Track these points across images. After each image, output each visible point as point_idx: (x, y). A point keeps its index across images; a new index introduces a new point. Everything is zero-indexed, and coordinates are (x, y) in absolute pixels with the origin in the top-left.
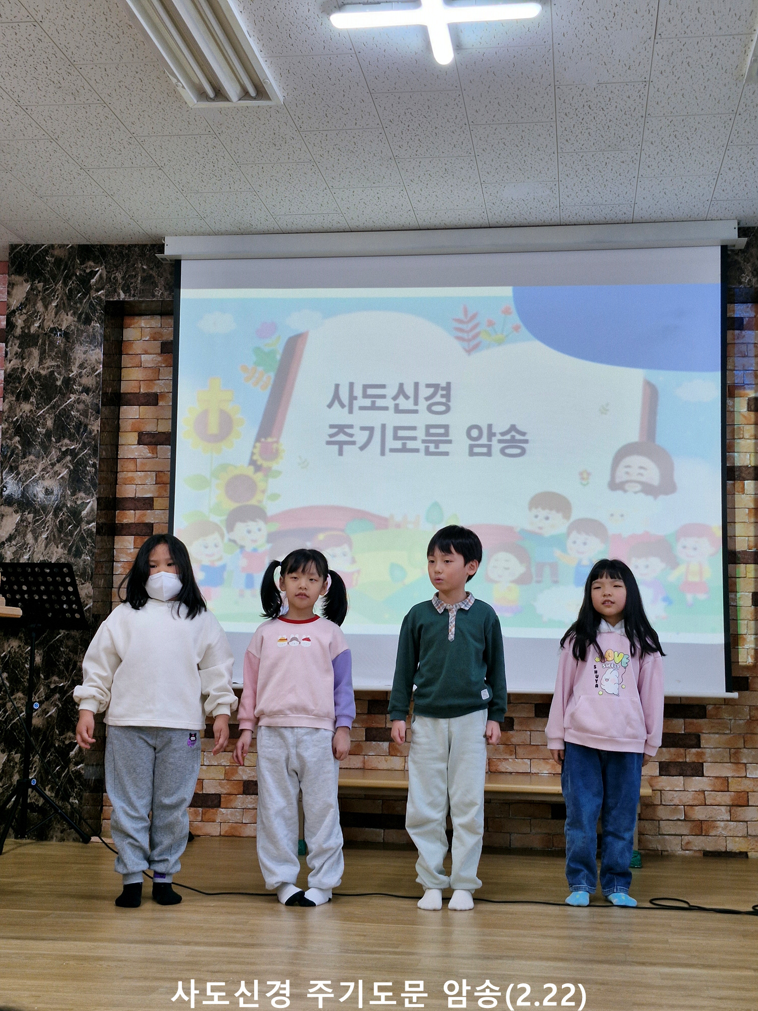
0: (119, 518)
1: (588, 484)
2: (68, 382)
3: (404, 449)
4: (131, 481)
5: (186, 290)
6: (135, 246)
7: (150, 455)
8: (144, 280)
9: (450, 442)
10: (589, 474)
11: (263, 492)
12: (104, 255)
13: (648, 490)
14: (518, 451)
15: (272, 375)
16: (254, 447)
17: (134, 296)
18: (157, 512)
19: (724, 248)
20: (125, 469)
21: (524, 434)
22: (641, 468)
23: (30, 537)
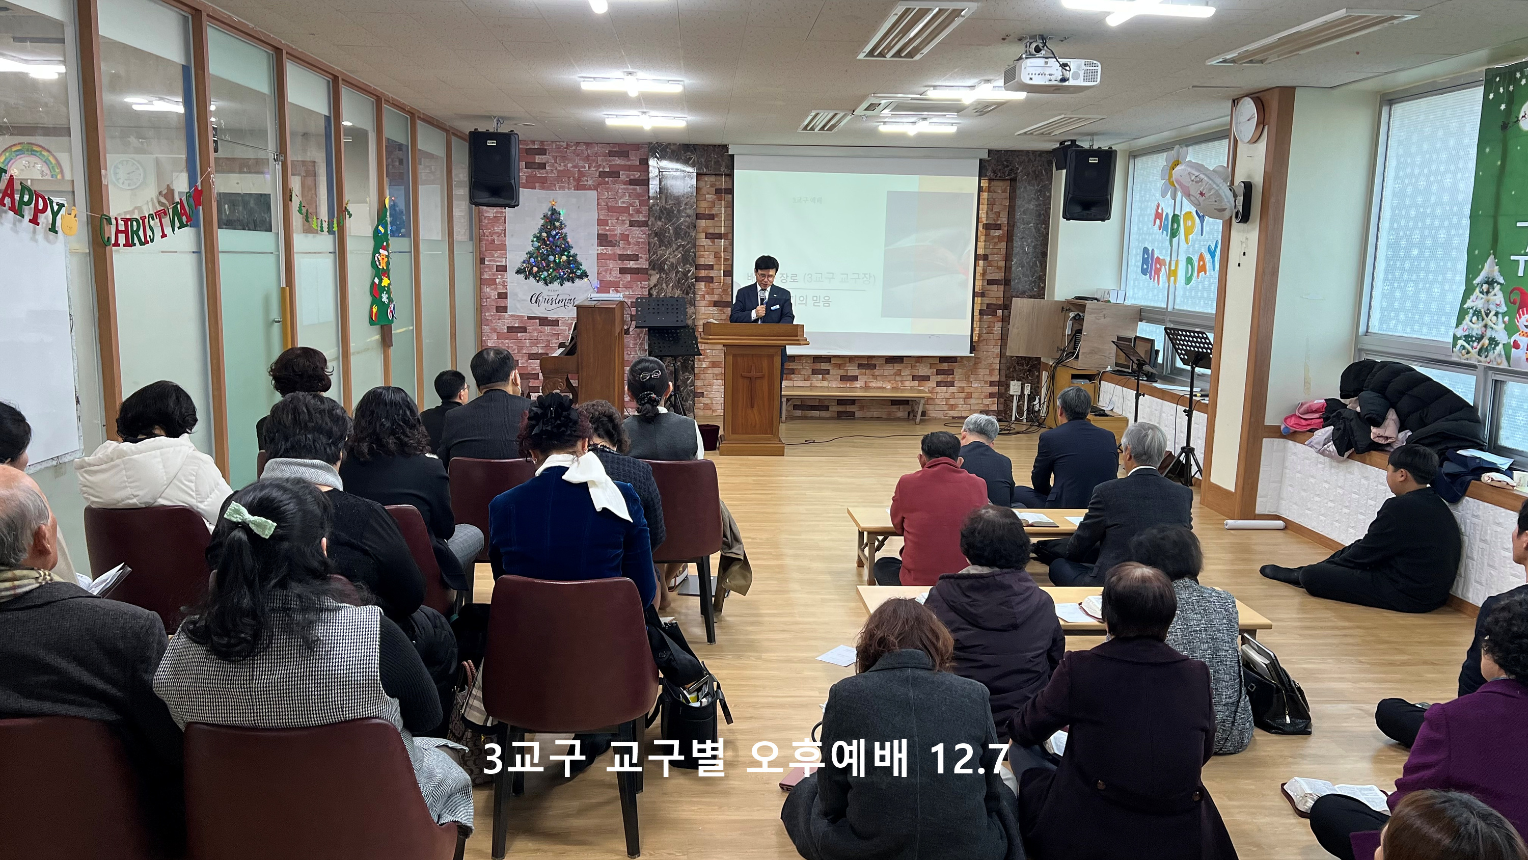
0: (698, 274)
2: (679, 211)
4: (703, 256)
5: (736, 170)
7: (711, 244)
8: (715, 163)
12: (695, 149)
17: (710, 170)
19: (981, 160)
20: (700, 250)
23: (664, 285)
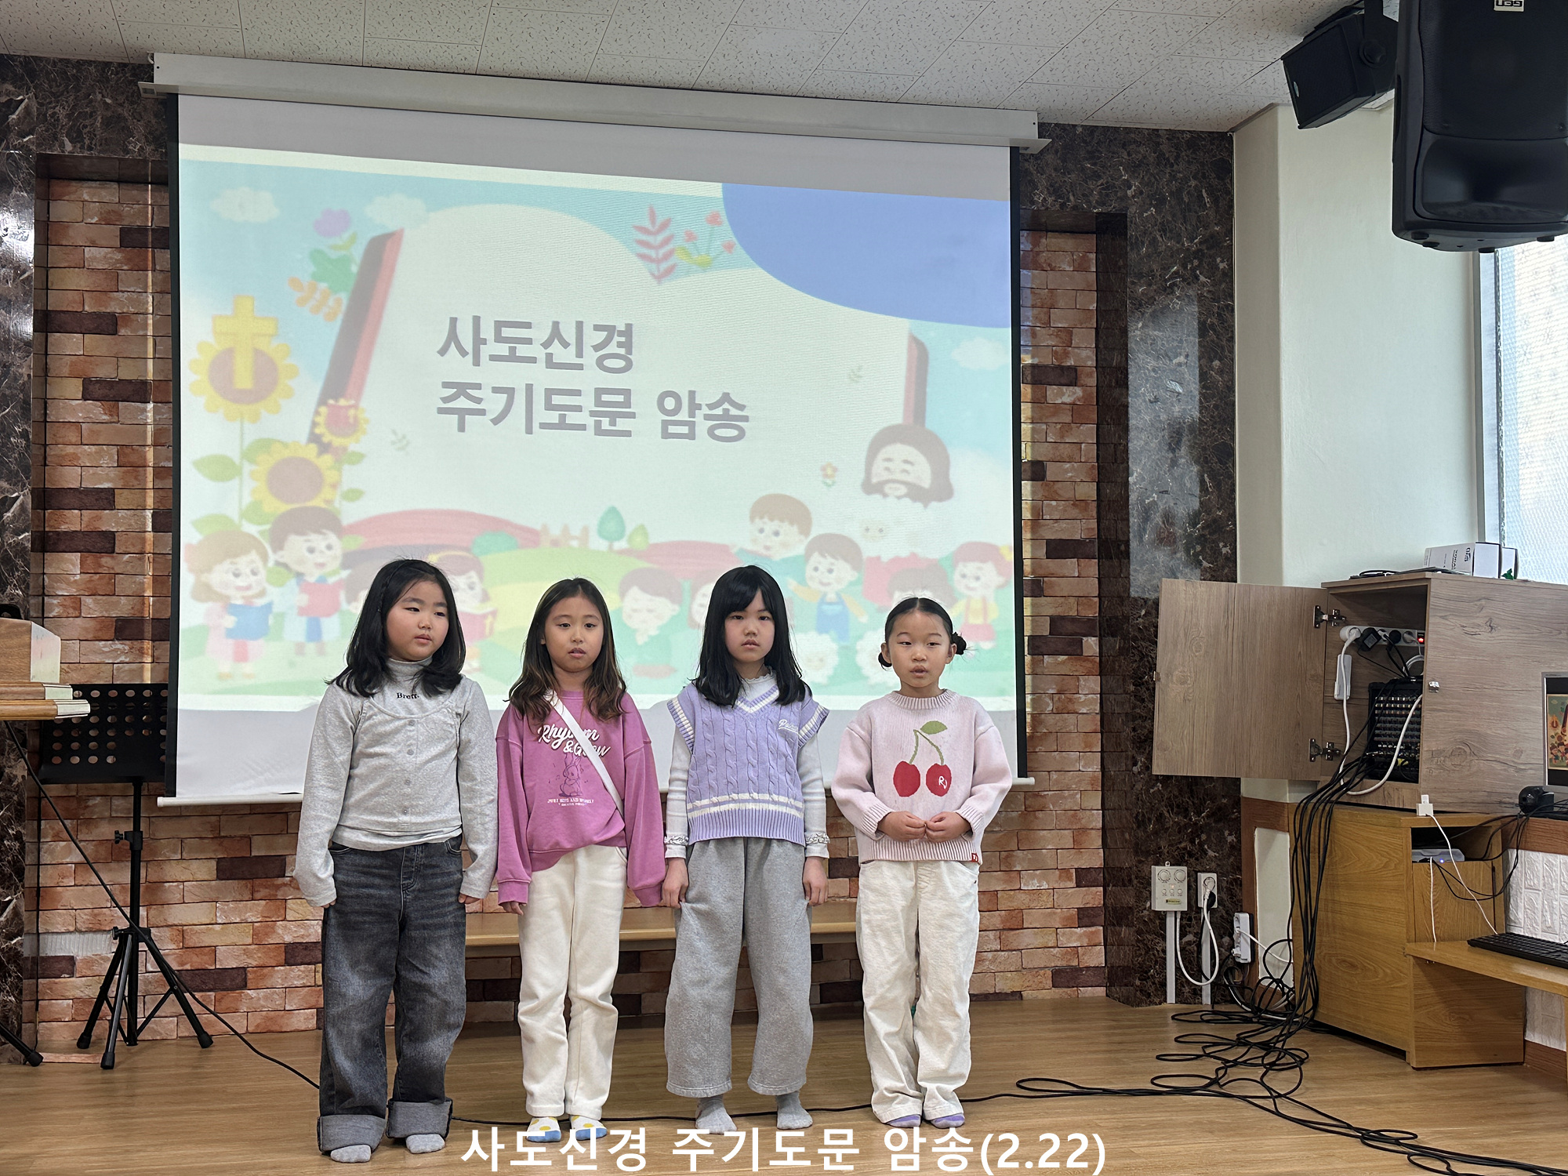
0: (51, 523)
1: (834, 483)
3: (562, 425)
4: (73, 460)
5: (186, 146)
6: (90, 63)
7: (106, 418)
8: (107, 123)
9: (632, 415)
10: (835, 470)
11: (334, 486)
12: (31, 74)
13: (917, 494)
14: (734, 433)
15: (344, 297)
16: (317, 413)
17: (90, 148)
18: (121, 513)
19: (1015, 151)
20: (61, 440)
21: (742, 407)
22: (906, 462)
